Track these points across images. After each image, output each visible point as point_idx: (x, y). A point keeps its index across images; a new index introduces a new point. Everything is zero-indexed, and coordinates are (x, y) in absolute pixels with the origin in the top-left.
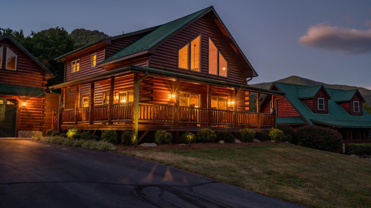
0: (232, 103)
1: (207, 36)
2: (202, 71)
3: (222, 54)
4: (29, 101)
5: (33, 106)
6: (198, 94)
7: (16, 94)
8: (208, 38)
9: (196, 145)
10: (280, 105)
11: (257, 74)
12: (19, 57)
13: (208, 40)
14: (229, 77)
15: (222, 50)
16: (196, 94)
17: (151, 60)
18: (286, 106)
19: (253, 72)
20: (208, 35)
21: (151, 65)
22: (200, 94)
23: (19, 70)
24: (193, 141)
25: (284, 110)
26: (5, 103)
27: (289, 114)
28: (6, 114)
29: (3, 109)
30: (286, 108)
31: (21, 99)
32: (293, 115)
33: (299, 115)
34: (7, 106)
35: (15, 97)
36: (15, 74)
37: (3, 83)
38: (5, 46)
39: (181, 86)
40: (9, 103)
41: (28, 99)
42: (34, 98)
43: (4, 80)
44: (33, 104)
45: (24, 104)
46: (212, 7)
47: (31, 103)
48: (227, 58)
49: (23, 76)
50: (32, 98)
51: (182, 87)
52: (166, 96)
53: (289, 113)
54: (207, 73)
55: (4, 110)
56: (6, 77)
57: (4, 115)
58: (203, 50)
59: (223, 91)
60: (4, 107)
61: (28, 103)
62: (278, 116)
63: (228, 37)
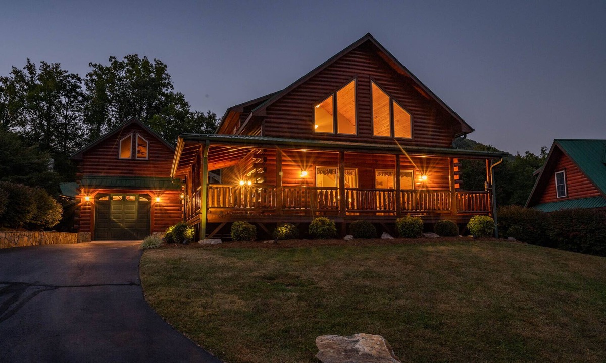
0: (423, 179)
1: (368, 80)
2: (360, 133)
3: (399, 103)
4: (163, 195)
5: (168, 201)
6: (353, 167)
7: (149, 188)
8: (369, 82)
9: (291, 242)
10: (570, 179)
11: (471, 128)
12: (151, 143)
13: (370, 86)
14: (416, 137)
15: (397, 97)
16: (350, 168)
17: (266, 126)
18: (579, 179)
19: (463, 125)
20: (369, 78)
21: (267, 133)
22: (356, 168)
23: (151, 159)
24: (288, 237)
25: (578, 187)
26: (138, 199)
27: (587, 192)
28: (139, 213)
29: (136, 206)
30: (580, 183)
31: (154, 193)
32: (592, 194)
33: (599, 193)
34: (140, 202)
35: (147, 192)
36: (147, 164)
37: (133, 175)
38: (134, 132)
39: (317, 158)
40: (142, 199)
41: (163, 193)
42: (170, 192)
43: (135, 172)
44: (168, 200)
45: (158, 199)
46: (369, 35)
47: (167, 198)
48: (409, 108)
49: (156, 166)
50: (167, 192)
51: (320, 160)
52: (293, 174)
53: (586, 190)
54: (370, 135)
55: (137, 208)
56: (136, 168)
57: (136, 214)
58: (361, 101)
59: (403, 160)
60: (137, 204)
61: (161, 198)
62: (570, 198)
63: (406, 75)
